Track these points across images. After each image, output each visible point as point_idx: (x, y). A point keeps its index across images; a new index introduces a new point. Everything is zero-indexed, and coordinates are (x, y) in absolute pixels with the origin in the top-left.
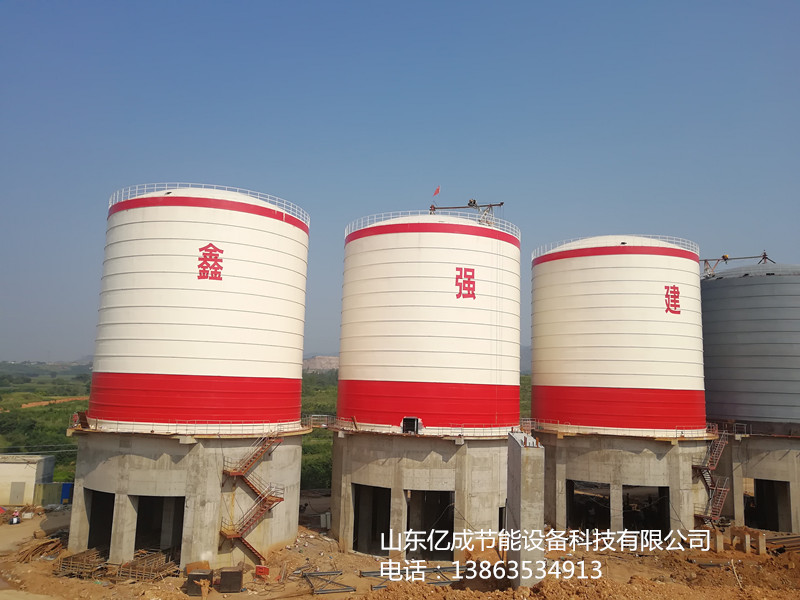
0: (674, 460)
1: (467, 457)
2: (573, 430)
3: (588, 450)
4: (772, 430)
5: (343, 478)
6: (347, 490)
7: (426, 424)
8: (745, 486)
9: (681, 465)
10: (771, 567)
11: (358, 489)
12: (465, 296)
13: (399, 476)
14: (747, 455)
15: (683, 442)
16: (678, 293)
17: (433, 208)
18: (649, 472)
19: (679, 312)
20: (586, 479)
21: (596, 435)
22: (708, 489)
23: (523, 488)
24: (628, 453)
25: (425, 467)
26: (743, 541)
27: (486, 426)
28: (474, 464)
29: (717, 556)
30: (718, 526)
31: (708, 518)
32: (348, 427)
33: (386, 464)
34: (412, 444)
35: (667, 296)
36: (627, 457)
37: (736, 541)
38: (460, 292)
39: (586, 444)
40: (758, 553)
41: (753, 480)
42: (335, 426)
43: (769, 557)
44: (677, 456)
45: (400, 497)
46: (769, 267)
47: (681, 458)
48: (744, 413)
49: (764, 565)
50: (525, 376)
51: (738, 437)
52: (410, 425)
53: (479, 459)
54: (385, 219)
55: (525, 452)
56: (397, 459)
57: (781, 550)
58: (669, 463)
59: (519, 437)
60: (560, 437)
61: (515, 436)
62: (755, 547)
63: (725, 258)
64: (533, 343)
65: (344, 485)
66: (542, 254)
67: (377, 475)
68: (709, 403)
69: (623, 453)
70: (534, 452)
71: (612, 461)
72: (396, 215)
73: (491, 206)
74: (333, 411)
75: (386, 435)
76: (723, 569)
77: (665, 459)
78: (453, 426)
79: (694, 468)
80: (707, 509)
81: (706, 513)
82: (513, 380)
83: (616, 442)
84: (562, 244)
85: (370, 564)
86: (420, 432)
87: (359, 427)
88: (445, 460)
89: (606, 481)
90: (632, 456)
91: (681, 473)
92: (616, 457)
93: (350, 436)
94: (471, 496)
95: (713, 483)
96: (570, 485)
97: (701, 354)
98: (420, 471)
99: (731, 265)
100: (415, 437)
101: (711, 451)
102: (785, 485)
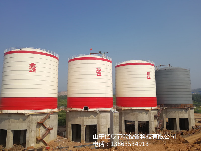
0: (150, 114)
1: (100, 116)
2: (126, 108)
3: (130, 113)
4: (172, 106)
5: (69, 123)
6: (70, 126)
7: (90, 108)
8: (166, 120)
11: (73, 125)
12: (99, 75)
13: (83, 121)
14: (166, 112)
15: (152, 110)
16: (150, 74)
17: (90, 54)
18: (144, 118)
19: (150, 79)
20: (129, 120)
21: (132, 109)
22: (158, 121)
23: (114, 123)
25: (90, 119)
26: (166, 133)
27: (105, 108)
28: (102, 117)
30: (160, 130)
31: (158, 128)
32: (70, 109)
33: (80, 118)
34: (86, 113)
35: (147, 75)
39: (129, 111)
41: (168, 118)
42: (66, 109)
44: (150, 113)
45: (84, 127)
46: (170, 67)
47: (151, 114)
48: (166, 102)
50: (114, 95)
51: (164, 108)
52: (86, 108)
53: (103, 116)
55: (114, 114)
56: (83, 117)
58: (149, 115)
59: (113, 110)
60: (123, 110)
61: (112, 110)
63: (160, 65)
64: (116, 87)
65: (69, 124)
66: (117, 65)
67: (77, 121)
68: (157, 100)
69: (138, 113)
70: (116, 114)
71: (135, 115)
72: (81, 55)
73: (105, 53)
74: (66, 105)
75: (80, 111)
77: (148, 114)
78: (97, 108)
79: (154, 116)
80: (158, 126)
82: (111, 96)
83: (136, 111)
85: (76, 144)
86: (88, 110)
87: (73, 109)
88: (95, 117)
89: (134, 120)
90: (140, 114)
91: (152, 117)
92: (136, 114)
93: (70, 112)
94: (101, 126)
95: (159, 119)
96: (126, 122)
97: (155, 89)
98: (88, 120)
99: (162, 67)
100: (87, 111)
101: (158, 112)
102: (175, 119)
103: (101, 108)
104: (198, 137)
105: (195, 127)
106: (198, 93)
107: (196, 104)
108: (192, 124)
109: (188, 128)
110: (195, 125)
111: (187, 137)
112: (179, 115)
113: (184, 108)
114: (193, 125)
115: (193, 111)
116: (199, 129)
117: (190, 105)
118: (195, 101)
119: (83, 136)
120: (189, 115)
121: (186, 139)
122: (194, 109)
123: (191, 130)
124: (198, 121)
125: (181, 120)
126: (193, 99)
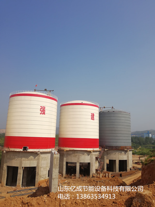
0: (92, 156)
1: (40, 157)
2: (68, 149)
3: (72, 154)
4: (113, 148)
5: (4, 164)
6: (5, 168)
7: (29, 148)
8: (107, 161)
9: (93, 157)
10: (111, 181)
11: (9, 167)
13: (21, 163)
14: (108, 154)
15: (94, 151)
16: (94, 115)
17: (35, 90)
18: (85, 159)
19: (94, 120)
20: (71, 162)
21: (74, 150)
22: (99, 163)
23: (54, 165)
24: (81, 154)
25: (29, 160)
26: (106, 175)
27: (46, 149)
28: (42, 159)
29: (100, 179)
30: (101, 172)
31: (99, 170)
32: (7, 149)
33: (18, 160)
34: (25, 153)
35: (91, 116)
36: (81, 155)
37: (104, 175)
38: (41, 113)
39: (71, 152)
40: (109, 178)
41: (108, 160)
42: (3, 149)
43: (111, 178)
44: (92, 155)
45: (21, 169)
46: (113, 110)
47: (93, 155)
48: (107, 144)
49: (110, 180)
50: (57, 135)
51: (106, 150)
52: (25, 149)
53: (44, 157)
54: (21, 92)
55: (54, 156)
56: (21, 158)
57: (114, 176)
58: (90, 157)
59: (53, 152)
60: (65, 151)
62: (108, 176)
63: (104, 107)
64: (59, 127)
65: (4, 166)
66: (63, 104)
67: (14, 163)
68: (100, 142)
69: (80, 154)
70: (57, 156)
72: (25, 91)
73: (50, 91)
74: (3, 145)
75: (18, 151)
76: (101, 182)
77: (89, 156)
78: (37, 149)
79: (96, 158)
80: (98, 168)
81: (98, 169)
82: (54, 136)
83: (78, 152)
84: (67, 102)
85: (10, 189)
86: (28, 151)
87: (10, 149)
88: (35, 158)
89: (76, 162)
90: (82, 155)
91: (93, 159)
92: (78, 156)
93: (7, 152)
94: (41, 168)
95: (100, 161)
96: (67, 163)
97: (98, 131)
98: (27, 161)
99: (106, 109)
100: (26, 152)
101: (100, 153)
102: (115, 161)
103: (42, 149)
104: (134, 178)
105: (132, 169)
106: (137, 136)
107: (134, 146)
108: (130, 165)
109: (126, 170)
110: (132, 167)
111: (125, 179)
112: (118, 157)
113: (123, 150)
114: (131, 167)
115: (131, 152)
116: (136, 171)
117: (129, 147)
118: (134, 143)
119: (20, 180)
120: (128, 157)
121: (124, 180)
122: (133, 151)
123: (129, 171)
124: (136, 162)
125: (120, 161)
126: (132, 141)
